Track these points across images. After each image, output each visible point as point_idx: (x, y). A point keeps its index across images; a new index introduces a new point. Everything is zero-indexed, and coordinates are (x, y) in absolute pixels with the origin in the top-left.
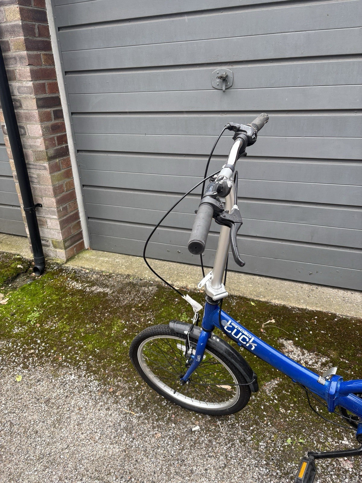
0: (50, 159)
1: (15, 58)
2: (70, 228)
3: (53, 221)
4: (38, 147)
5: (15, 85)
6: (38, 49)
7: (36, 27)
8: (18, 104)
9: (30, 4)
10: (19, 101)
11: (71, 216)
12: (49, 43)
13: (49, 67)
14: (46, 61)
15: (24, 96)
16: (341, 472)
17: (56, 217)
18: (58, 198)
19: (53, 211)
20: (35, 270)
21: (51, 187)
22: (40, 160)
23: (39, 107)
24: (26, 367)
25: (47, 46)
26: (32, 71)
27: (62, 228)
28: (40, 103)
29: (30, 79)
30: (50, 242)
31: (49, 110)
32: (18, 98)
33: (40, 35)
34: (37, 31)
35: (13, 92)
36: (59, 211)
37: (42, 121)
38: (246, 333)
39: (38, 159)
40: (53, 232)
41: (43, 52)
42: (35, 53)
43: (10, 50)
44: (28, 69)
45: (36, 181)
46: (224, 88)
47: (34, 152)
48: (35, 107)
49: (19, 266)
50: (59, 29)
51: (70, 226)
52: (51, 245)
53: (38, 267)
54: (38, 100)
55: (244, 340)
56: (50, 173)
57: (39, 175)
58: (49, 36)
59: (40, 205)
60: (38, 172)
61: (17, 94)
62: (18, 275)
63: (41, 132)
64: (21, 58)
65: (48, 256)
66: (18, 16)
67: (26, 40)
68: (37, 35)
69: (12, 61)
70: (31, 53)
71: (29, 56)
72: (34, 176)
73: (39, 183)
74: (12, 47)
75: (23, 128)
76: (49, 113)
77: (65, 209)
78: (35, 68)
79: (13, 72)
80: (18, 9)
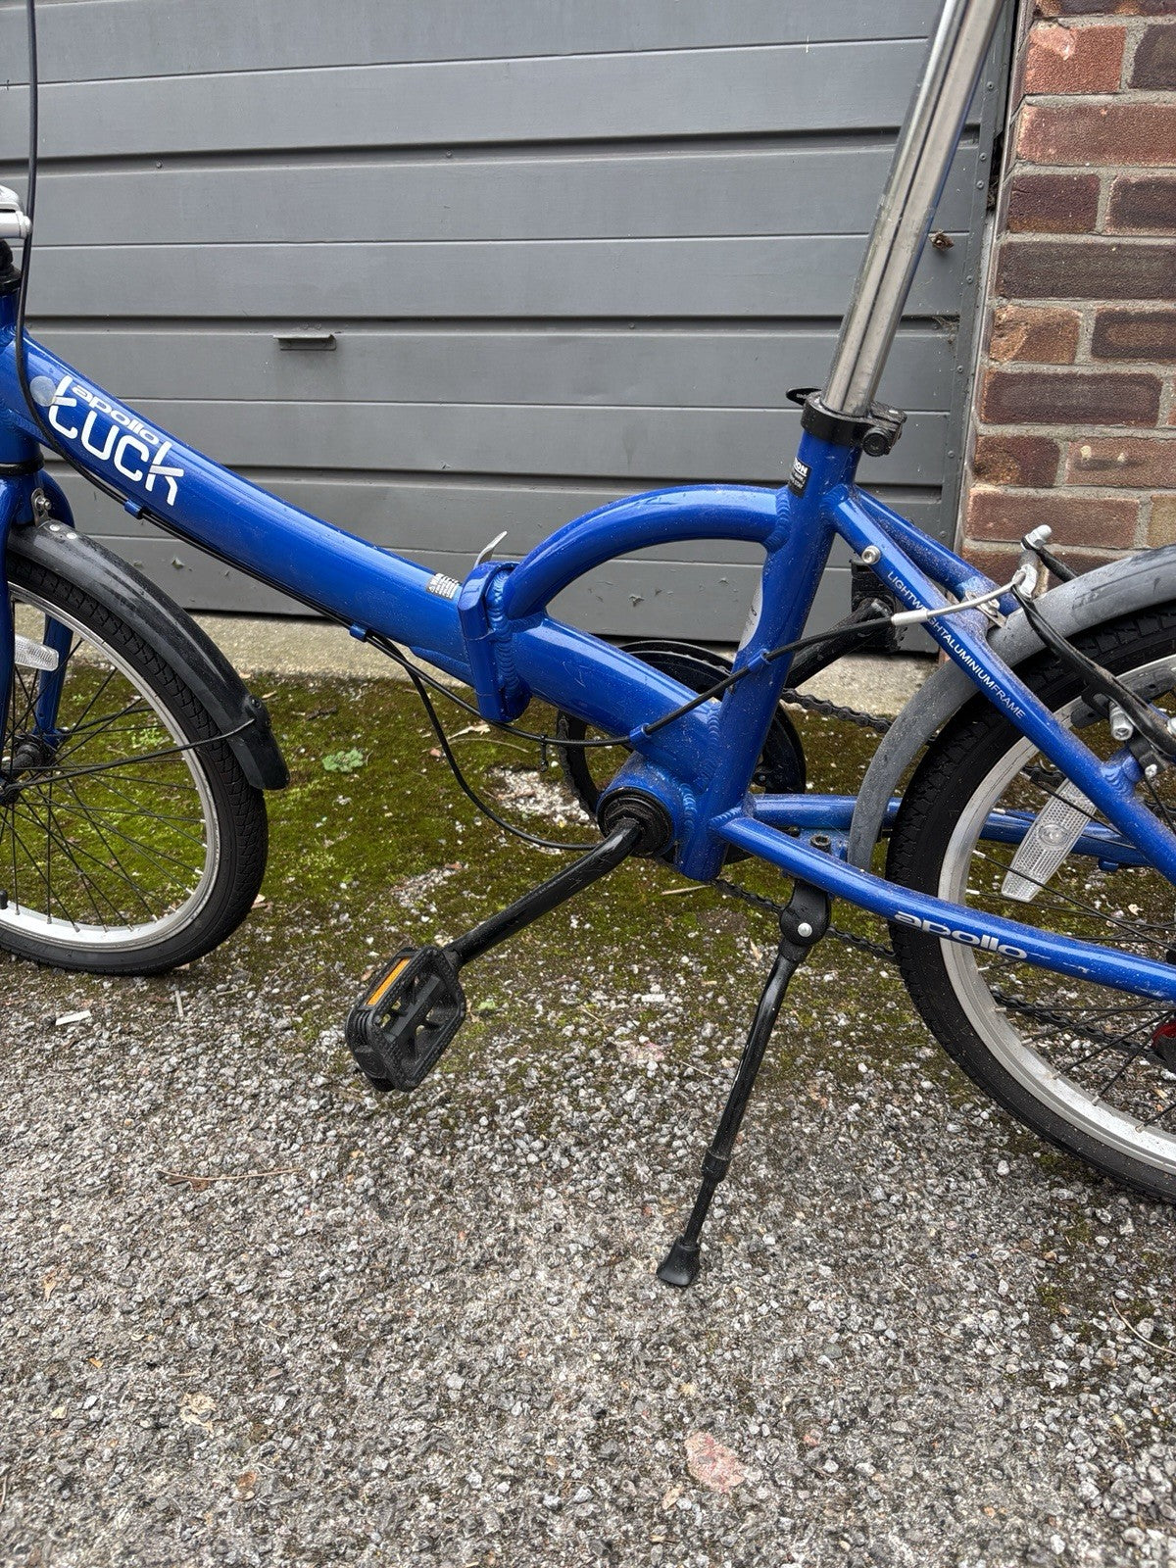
16: (617, 1076)
38: (136, 425)
55: (132, 458)
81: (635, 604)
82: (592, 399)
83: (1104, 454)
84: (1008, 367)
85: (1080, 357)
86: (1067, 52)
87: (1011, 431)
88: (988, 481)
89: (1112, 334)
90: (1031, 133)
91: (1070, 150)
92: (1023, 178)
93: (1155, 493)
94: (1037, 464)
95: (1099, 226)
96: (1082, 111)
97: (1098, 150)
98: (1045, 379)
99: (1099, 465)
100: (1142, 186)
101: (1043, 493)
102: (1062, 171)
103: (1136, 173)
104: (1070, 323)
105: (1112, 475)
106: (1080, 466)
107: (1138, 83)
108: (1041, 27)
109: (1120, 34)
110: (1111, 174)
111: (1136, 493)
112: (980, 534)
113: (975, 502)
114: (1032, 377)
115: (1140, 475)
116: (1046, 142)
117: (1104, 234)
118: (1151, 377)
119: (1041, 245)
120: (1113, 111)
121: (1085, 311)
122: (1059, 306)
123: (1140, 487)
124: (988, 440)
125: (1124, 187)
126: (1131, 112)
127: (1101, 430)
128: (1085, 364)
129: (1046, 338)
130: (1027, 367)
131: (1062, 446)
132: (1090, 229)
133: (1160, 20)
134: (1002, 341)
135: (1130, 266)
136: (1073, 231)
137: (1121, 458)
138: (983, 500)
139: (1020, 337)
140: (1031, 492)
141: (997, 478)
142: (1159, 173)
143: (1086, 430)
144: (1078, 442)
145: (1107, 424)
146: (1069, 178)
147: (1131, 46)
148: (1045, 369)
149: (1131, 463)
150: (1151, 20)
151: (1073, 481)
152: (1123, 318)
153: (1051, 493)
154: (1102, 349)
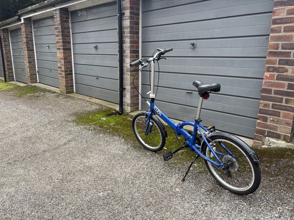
0: (131, 71)
1: (126, 36)
2: (134, 99)
3: (128, 95)
4: (128, 67)
5: (124, 45)
6: (134, 34)
7: (135, 27)
8: (124, 52)
9: (134, 20)
10: (125, 51)
11: (135, 95)
12: (138, 32)
13: (137, 40)
14: (136, 38)
15: (127, 49)
17: (129, 94)
18: (132, 86)
19: (129, 91)
20: (119, 114)
21: (129, 82)
22: (127, 72)
23: (130, 53)
24: (104, 134)
25: (138, 33)
26: (130, 41)
27: (131, 99)
28: (131, 51)
29: (129, 43)
30: (126, 103)
31: (134, 54)
32: (124, 49)
33: (135, 29)
34: (135, 28)
35: (123, 48)
36: (131, 92)
37: (130, 58)
38: (159, 110)
39: (127, 71)
40: (128, 100)
41: (136, 35)
42: (133, 35)
43: (125, 34)
44: (129, 40)
45: (125, 79)
46: (192, 48)
47: (126, 68)
48: (129, 53)
49: (113, 112)
50: (143, 27)
51: (134, 98)
52: (126, 105)
53: (120, 112)
54: (131, 50)
55: (158, 112)
56: (130, 77)
57: (126, 77)
58: (139, 30)
59: (125, 89)
60: (126, 76)
61: (125, 48)
62: (112, 114)
63: (129, 61)
64: (128, 36)
65: (124, 109)
66: (129, 23)
67: (130, 31)
68: (134, 29)
69: (125, 37)
70: (131, 35)
72: (125, 77)
73: (126, 80)
74: (126, 33)
75: (124, 60)
76: (134, 55)
77: (134, 91)
78: (132, 40)
79: (125, 41)
80: (129, 21)
81: (222, 127)
82: (219, 102)
83: (274, 120)
84: (261, 108)
85: (270, 108)
86: (268, 76)
87: (262, 115)
89: (274, 106)
90: (264, 83)
91: (268, 86)
92: (263, 88)
93: (281, 125)
94: (265, 119)
95: (272, 94)
96: (270, 82)
97: (272, 86)
98: (266, 110)
99: (273, 121)
100: (277, 90)
101: (266, 123)
102: (268, 88)
103: (277, 89)
104: (269, 104)
105: (274, 122)
106: (270, 120)
107: (277, 80)
108: (266, 73)
109: (275, 75)
110: (274, 89)
111: (278, 125)
112: (258, 126)
113: (257, 122)
114: (264, 109)
115: (278, 123)
116: (266, 85)
117: (272, 95)
118: (279, 112)
119: (265, 95)
120: (274, 82)
121: (271, 103)
122: (268, 102)
123: (279, 124)
124: (259, 116)
125: (275, 90)
126: (276, 83)
127: (273, 117)
128: (271, 109)
129: (266, 105)
130: (263, 108)
131: (268, 118)
132: (271, 94)
133: (279, 74)
134: (261, 105)
135: (276, 99)
136: (269, 94)
137: (276, 120)
139: (263, 105)
140: (264, 122)
141: (260, 120)
142: (279, 89)
143: (271, 116)
144: (270, 118)
145: (274, 116)
146: (268, 89)
147: (276, 76)
148: (266, 109)
149: (277, 121)
150: (278, 73)
151: (270, 122)
152: (275, 105)
153: (267, 123)
154: (273, 107)
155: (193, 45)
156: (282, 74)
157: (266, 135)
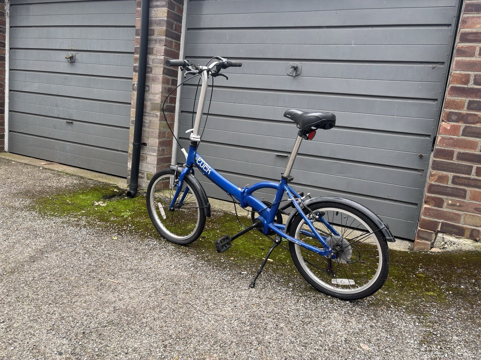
0: (163, 110)
1: (156, 40)
2: (163, 166)
3: (152, 158)
4: (156, 100)
5: (151, 57)
6: (172, 38)
7: (174, 24)
8: (149, 70)
9: (174, 10)
10: (151, 68)
11: (166, 158)
12: (180, 36)
13: (176, 51)
14: (175, 46)
15: (155, 65)
17: (155, 154)
18: (161, 140)
19: (155, 150)
20: (129, 195)
21: (157, 131)
22: (154, 110)
23: (164, 73)
24: (119, 234)
25: (178, 38)
26: (165, 50)
27: (158, 164)
28: (166, 71)
29: (163, 54)
30: (145, 174)
31: (169, 77)
32: (151, 66)
33: (175, 30)
34: (174, 26)
35: (148, 62)
36: (159, 150)
37: (163, 83)
39: (153, 109)
40: (149, 166)
41: (175, 41)
42: (170, 39)
43: (154, 35)
44: (164, 47)
45: (147, 125)
46: (294, 75)
47: (151, 104)
48: (161, 73)
49: (115, 190)
50: (188, 29)
52: (146, 177)
53: (132, 192)
54: (164, 69)
56: (160, 120)
57: (150, 121)
58: (180, 32)
59: (145, 144)
60: (151, 118)
61: (151, 63)
62: (114, 196)
63: (161, 90)
64: (161, 40)
65: (140, 186)
66: (166, 15)
67: (166, 30)
68: (174, 29)
69: (153, 42)
70: (168, 38)
71: (166, 40)
72: (146, 121)
73: (149, 127)
74: (156, 33)
75: (148, 86)
76: (168, 80)
77: (163, 150)
78: (168, 48)
79: (152, 49)
80: (166, 11)
81: (344, 218)
82: (341, 175)
83: (454, 203)
84: (433, 183)
85: (449, 183)
86: (449, 128)
87: (433, 195)
88: (427, 204)
89: (456, 180)
90: (440, 141)
91: (448, 145)
92: (438, 149)
93: (465, 213)
94: (439, 203)
95: (454, 159)
96: (451, 139)
97: (454, 146)
98: (441, 186)
99: (452, 205)
100: (463, 153)
101: (440, 209)
102: (446, 149)
103: (462, 151)
104: (447, 177)
105: (455, 207)
106: (448, 204)
107: (463, 135)
108: (443, 123)
109: (460, 126)
110: (457, 150)
111: (461, 212)
112: (425, 215)
113: (424, 208)
114: (438, 186)
115: (461, 208)
116: (443, 143)
117: (455, 161)
118: (465, 189)
119: (441, 161)
120: (458, 140)
121: (451, 175)
122: (445, 173)
123: (462, 211)
124: (428, 196)
125: (459, 153)
126: (461, 140)
127: (453, 198)
128: (450, 185)
129: (441, 179)
130: (437, 184)
131: (444, 200)
132: (452, 160)
133: (468, 125)
134: (432, 178)
135: (460, 168)
136: (448, 159)
137: (458, 204)
138: (426, 208)
139: (436, 178)
140: (437, 208)
141: (429, 204)
142: (467, 151)
143: (450, 198)
144: (449, 200)
145: (455, 197)
146: (448, 150)
147: (462, 129)
148: (441, 184)
149: (460, 206)
150: (466, 125)
151: (447, 207)
152: (459, 177)
153: (442, 209)
154: (454, 182)
155: (295, 69)
156: (472, 125)
157: (439, 229)
